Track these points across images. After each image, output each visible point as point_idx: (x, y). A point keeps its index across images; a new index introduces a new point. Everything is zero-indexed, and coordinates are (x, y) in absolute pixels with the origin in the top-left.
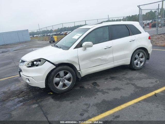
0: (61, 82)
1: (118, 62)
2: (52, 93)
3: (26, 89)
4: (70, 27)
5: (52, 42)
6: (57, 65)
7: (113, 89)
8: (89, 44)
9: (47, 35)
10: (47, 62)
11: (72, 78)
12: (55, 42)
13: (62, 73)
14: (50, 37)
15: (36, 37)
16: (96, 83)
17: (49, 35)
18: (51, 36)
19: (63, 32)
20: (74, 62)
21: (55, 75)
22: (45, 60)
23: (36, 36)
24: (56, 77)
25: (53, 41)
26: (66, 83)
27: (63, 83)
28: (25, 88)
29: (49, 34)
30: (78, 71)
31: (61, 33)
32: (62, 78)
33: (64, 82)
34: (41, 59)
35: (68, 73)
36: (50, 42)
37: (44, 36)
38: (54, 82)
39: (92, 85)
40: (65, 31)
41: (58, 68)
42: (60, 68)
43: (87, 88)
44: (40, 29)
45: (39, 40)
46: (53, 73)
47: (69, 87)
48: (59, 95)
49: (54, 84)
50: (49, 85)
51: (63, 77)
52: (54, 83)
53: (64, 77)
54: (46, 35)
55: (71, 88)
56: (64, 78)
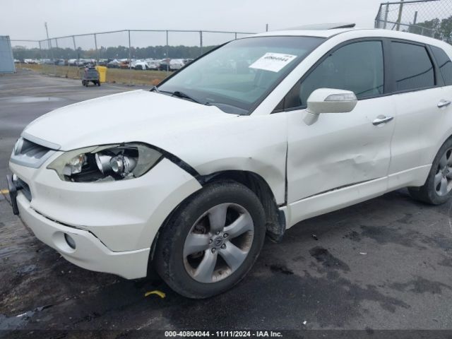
0: (208, 252)
1: (398, 177)
2: (162, 295)
3: (33, 267)
4: (135, 48)
5: (92, 84)
6: (207, 180)
7: (413, 287)
8: (342, 98)
9: (66, 62)
10: (165, 161)
11: (252, 233)
12: (99, 85)
13: (218, 213)
14: (87, 69)
15: (29, 63)
16: (324, 252)
17: (72, 65)
18: (90, 66)
19: (115, 61)
20: (270, 168)
21: (192, 221)
22: (159, 155)
23: (30, 60)
24: (196, 230)
25: (94, 81)
26: (230, 255)
27: (216, 253)
28: (29, 257)
29: (72, 61)
30: (280, 209)
31: (111, 62)
32: (215, 233)
33: (222, 250)
34: (140, 148)
35: (242, 213)
36: (85, 84)
37: (57, 63)
38: (186, 253)
39: (314, 260)
40: (123, 58)
41: (210, 193)
42: (216, 190)
43: (302, 274)
44: (49, 40)
45: (43, 74)
46: (185, 215)
47: (238, 269)
48: (199, 308)
49: (185, 261)
50: (166, 265)
51: (220, 230)
52: (185, 256)
53: (225, 229)
54: (63, 63)
55: (242, 274)
56: (221, 234)
